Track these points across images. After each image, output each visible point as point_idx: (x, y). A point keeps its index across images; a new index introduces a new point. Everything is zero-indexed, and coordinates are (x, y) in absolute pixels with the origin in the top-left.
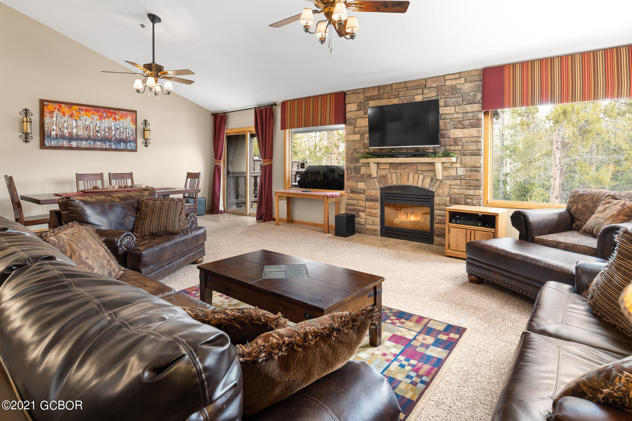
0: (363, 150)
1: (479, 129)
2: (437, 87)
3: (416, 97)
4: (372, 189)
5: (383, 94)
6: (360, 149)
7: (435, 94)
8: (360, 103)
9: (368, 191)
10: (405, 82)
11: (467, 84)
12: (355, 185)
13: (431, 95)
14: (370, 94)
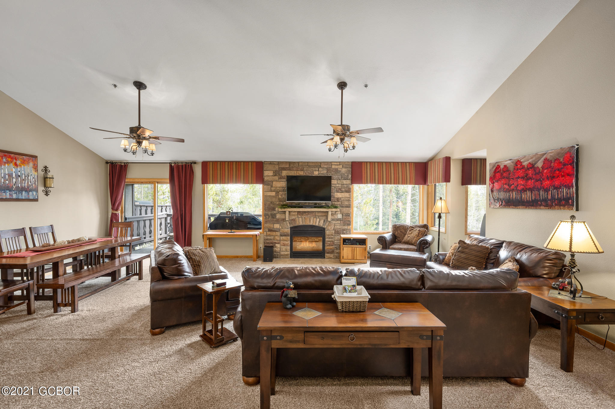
0: (278, 203)
1: (350, 194)
2: (327, 168)
3: (314, 172)
4: (285, 228)
5: (293, 167)
6: (275, 202)
7: (326, 172)
8: (276, 171)
9: (282, 229)
10: (308, 162)
11: (343, 169)
12: (272, 226)
13: (323, 172)
14: (283, 166)
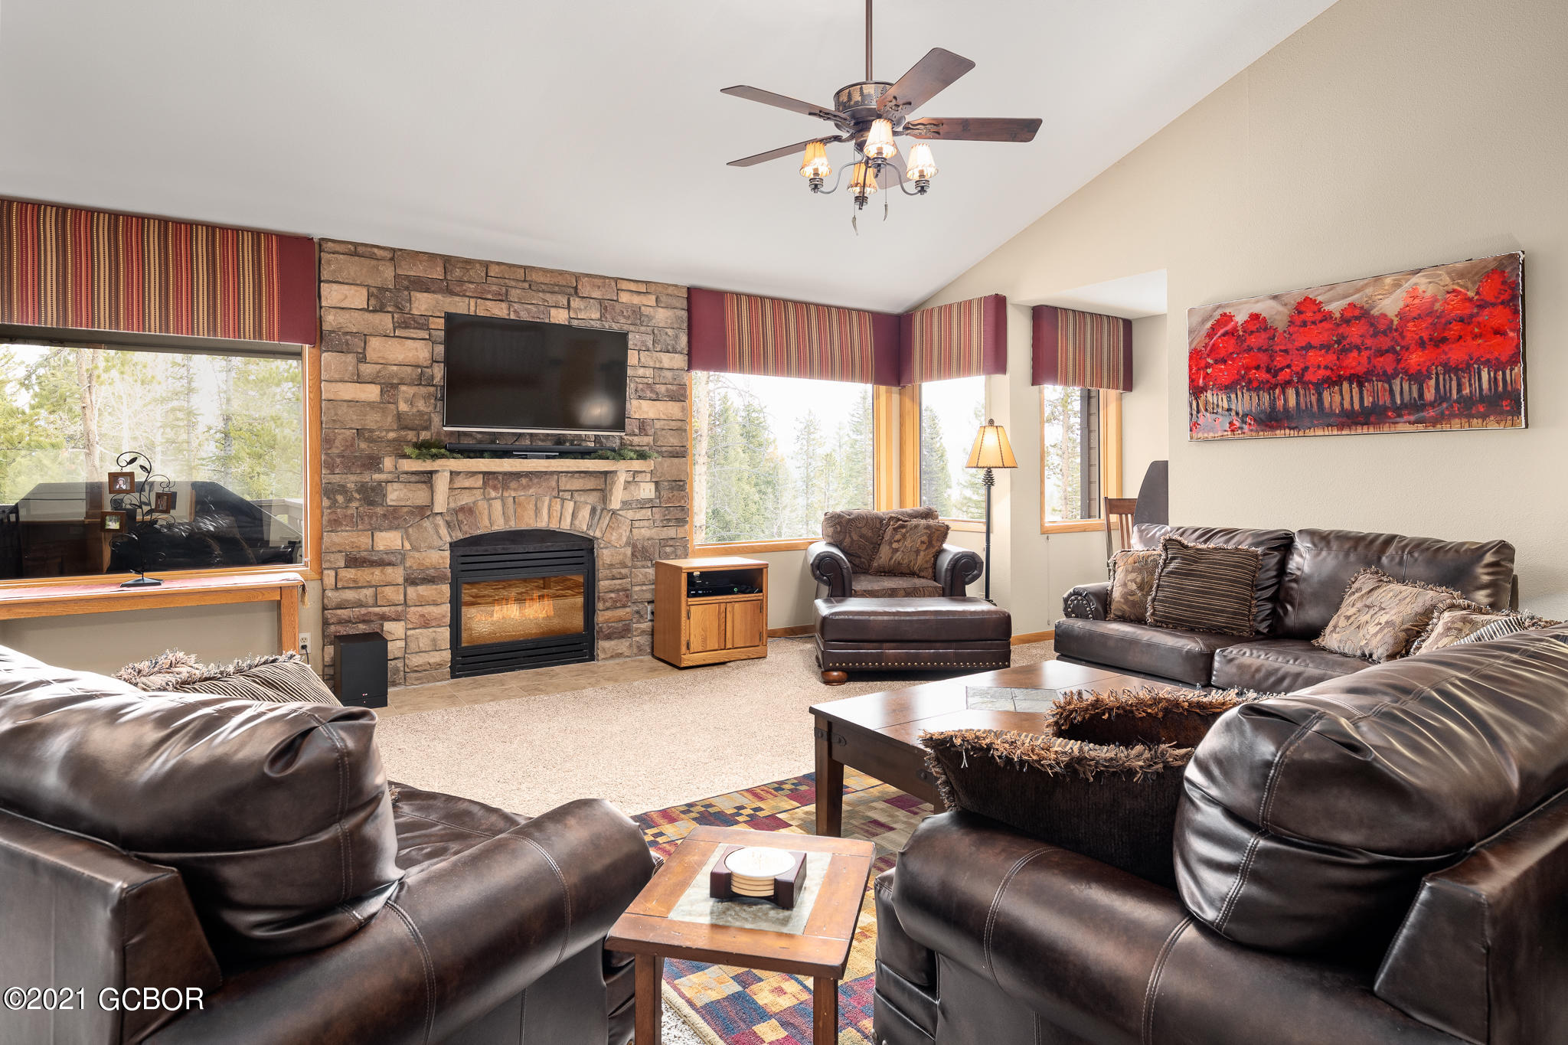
0: (392, 435)
1: (683, 406)
2: (600, 301)
3: (553, 311)
4: (430, 548)
5: (461, 282)
6: (380, 429)
7: (598, 316)
8: (382, 289)
9: (417, 555)
10: (525, 268)
11: (660, 310)
12: (364, 540)
13: (587, 315)
14: (417, 271)
